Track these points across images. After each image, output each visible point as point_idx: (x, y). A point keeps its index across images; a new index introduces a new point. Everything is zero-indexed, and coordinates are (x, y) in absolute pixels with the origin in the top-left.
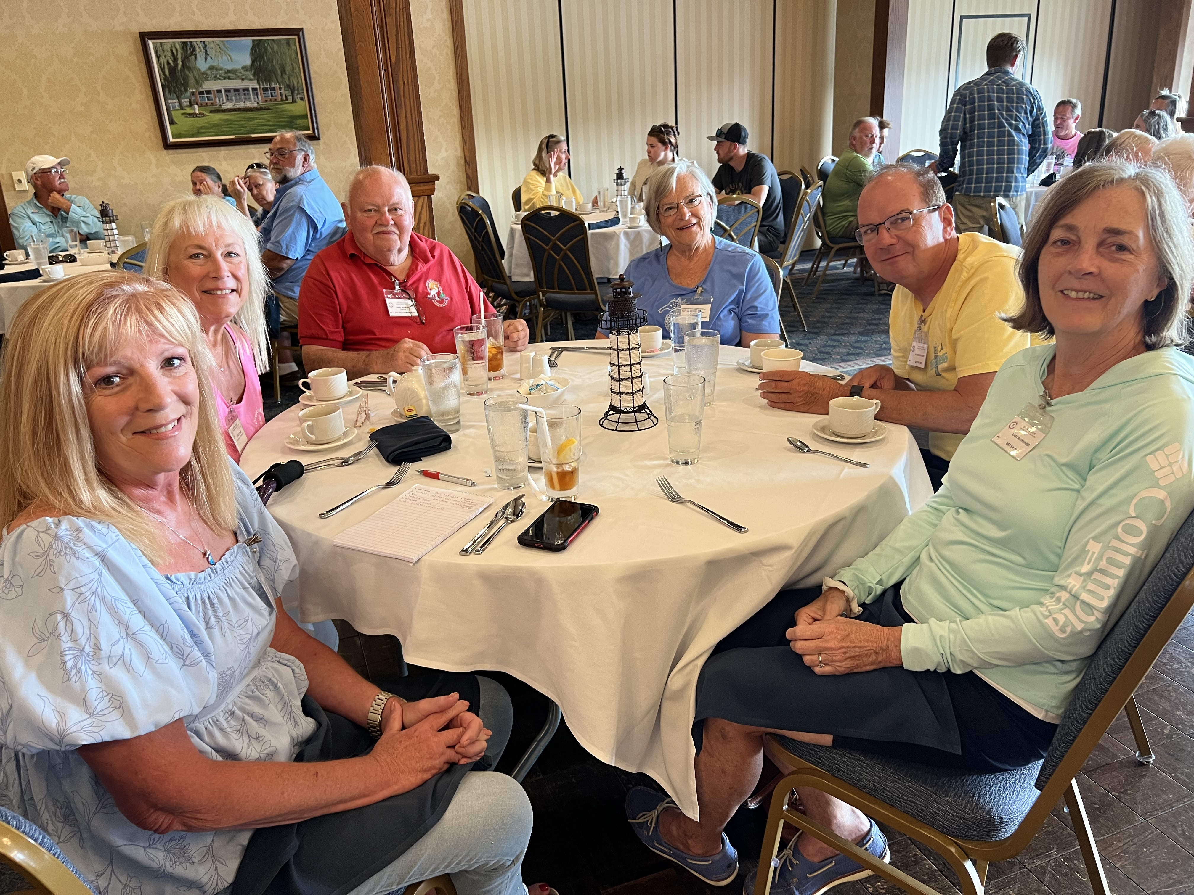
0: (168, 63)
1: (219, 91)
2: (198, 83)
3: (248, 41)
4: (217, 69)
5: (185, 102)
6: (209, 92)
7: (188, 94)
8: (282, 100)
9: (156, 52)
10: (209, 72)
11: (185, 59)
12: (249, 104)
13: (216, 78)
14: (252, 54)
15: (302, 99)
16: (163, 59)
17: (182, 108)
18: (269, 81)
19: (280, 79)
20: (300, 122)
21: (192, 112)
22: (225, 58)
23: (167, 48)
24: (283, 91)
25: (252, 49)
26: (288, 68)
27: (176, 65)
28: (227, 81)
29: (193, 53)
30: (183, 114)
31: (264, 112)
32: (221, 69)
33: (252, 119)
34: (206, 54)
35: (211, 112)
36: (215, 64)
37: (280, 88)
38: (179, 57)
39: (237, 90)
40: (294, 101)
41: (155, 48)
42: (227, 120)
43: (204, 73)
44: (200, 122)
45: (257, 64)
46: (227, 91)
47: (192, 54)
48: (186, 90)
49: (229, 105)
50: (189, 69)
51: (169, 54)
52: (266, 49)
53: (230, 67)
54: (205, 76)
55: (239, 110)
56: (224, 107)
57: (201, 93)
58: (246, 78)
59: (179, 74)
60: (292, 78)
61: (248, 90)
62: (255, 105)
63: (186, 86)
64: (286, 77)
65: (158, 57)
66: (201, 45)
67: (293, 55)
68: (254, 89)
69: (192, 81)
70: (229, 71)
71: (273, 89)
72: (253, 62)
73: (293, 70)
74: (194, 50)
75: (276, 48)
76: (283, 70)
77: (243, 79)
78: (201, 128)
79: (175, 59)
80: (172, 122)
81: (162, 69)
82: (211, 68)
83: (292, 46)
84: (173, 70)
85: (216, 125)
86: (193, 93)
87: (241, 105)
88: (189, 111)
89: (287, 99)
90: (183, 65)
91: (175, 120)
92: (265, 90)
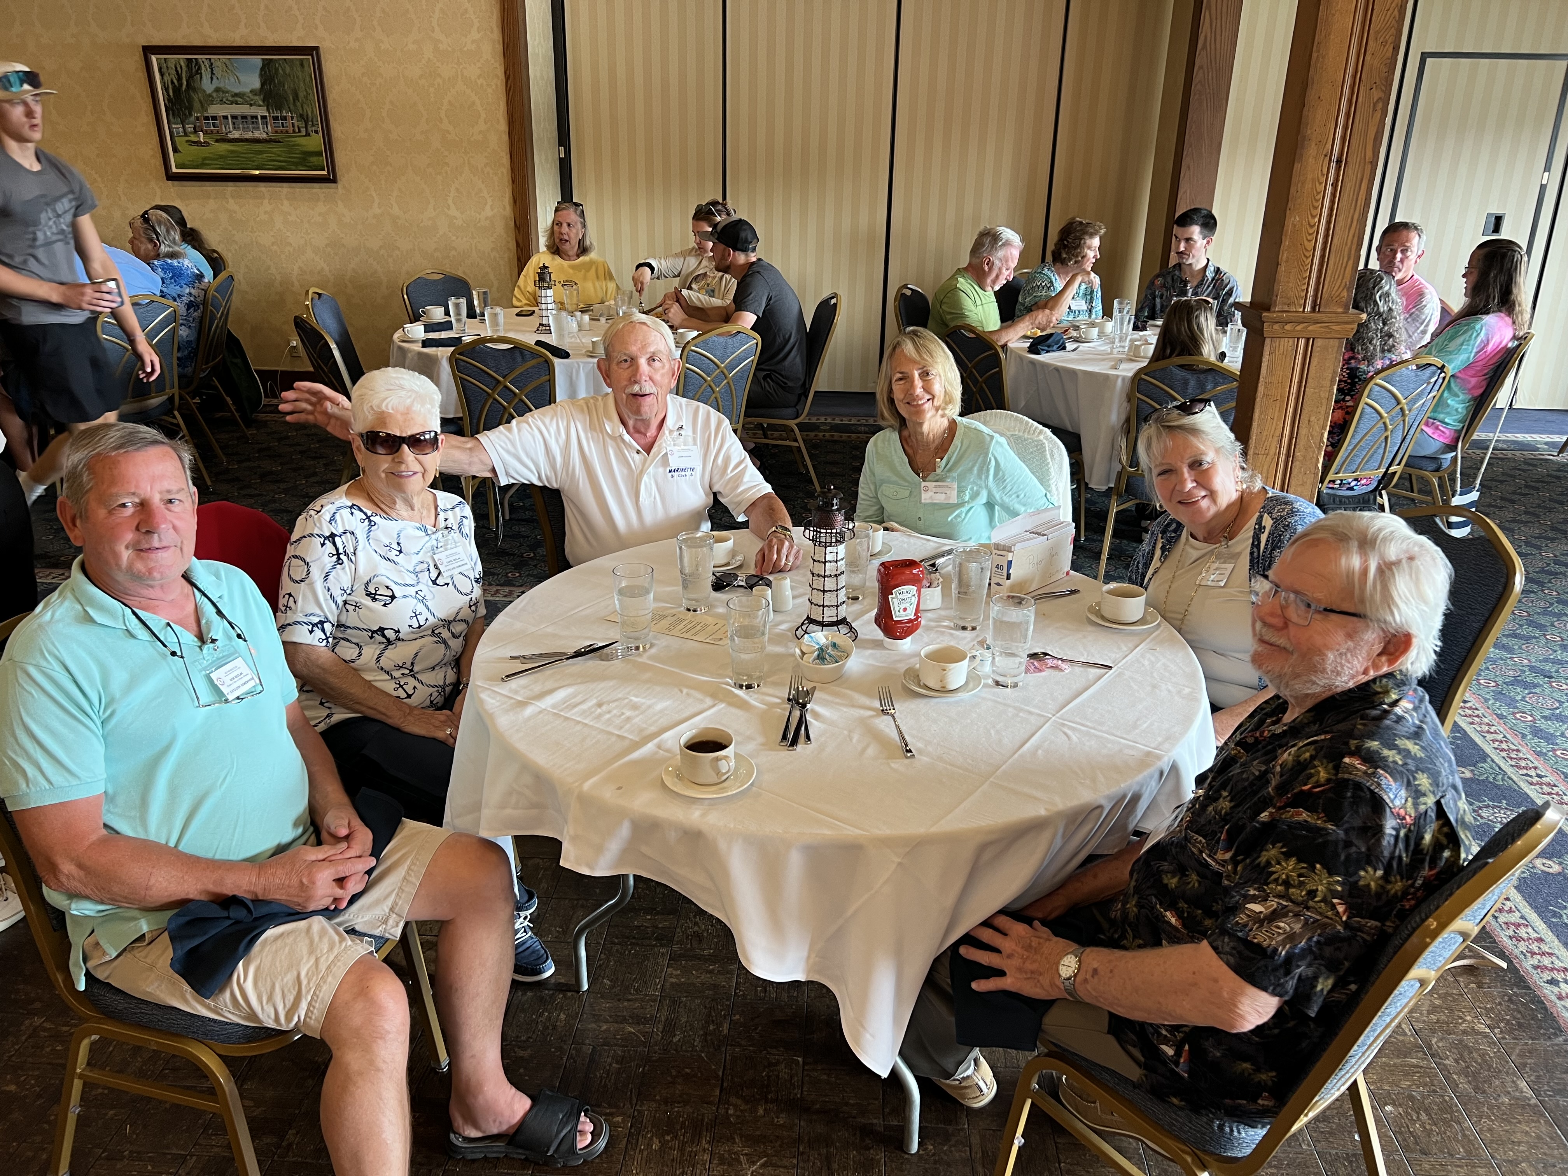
0: (172, 82)
1: (226, 117)
2: (204, 108)
3: (257, 60)
4: (223, 92)
5: (190, 128)
6: (214, 118)
7: (192, 119)
8: (294, 132)
9: (160, 69)
10: (214, 95)
11: (190, 78)
12: (257, 135)
13: (222, 102)
14: (261, 76)
15: (316, 132)
16: (166, 78)
17: (186, 135)
18: (279, 108)
19: (291, 106)
20: (314, 159)
21: (196, 139)
22: (232, 79)
23: (172, 65)
24: (295, 121)
25: (262, 69)
26: (302, 94)
27: (181, 85)
28: (234, 105)
29: (199, 72)
30: (187, 141)
31: (274, 145)
32: (227, 92)
33: (261, 152)
34: (212, 73)
35: (217, 141)
36: (222, 85)
37: (292, 118)
38: (184, 76)
39: (244, 117)
40: (308, 134)
41: (159, 64)
42: (232, 152)
43: (210, 95)
44: (204, 151)
45: (267, 87)
46: (234, 117)
47: (197, 73)
48: (191, 115)
49: (236, 135)
50: (195, 90)
51: (173, 72)
52: (277, 70)
53: (237, 91)
54: (209, 100)
55: (247, 140)
56: (230, 136)
57: (207, 118)
58: (255, 104)
59: (183, 95)
60: (305, 106)
61: (256, 117)
62: (264, 136)
63: (190, 109)
64: (298, 104)
65: (162, 74)
66: (207, 63)
67: (308, 79)
68: (264, 117)
69: (197, 104)
70: (236, 95)
71: (285, 118)
72: (263, 85)
73: (306, 97)
74: (200, 68)
75: (288, 70)
76: (296, 97)
77: (251, 105)
78: (205, 159)
79: (180, 79)
80: (175, 150)
81: (165, 89)
82: (217, 90)
83: (306, 68)
84: (177, 90)
85: (221, 157)
86: (197, 118)
87: (249, 135)
88: (193, 138)
89: (300, 131)
90: (188, 85)
91: (180, 148)
92: (276, 118)
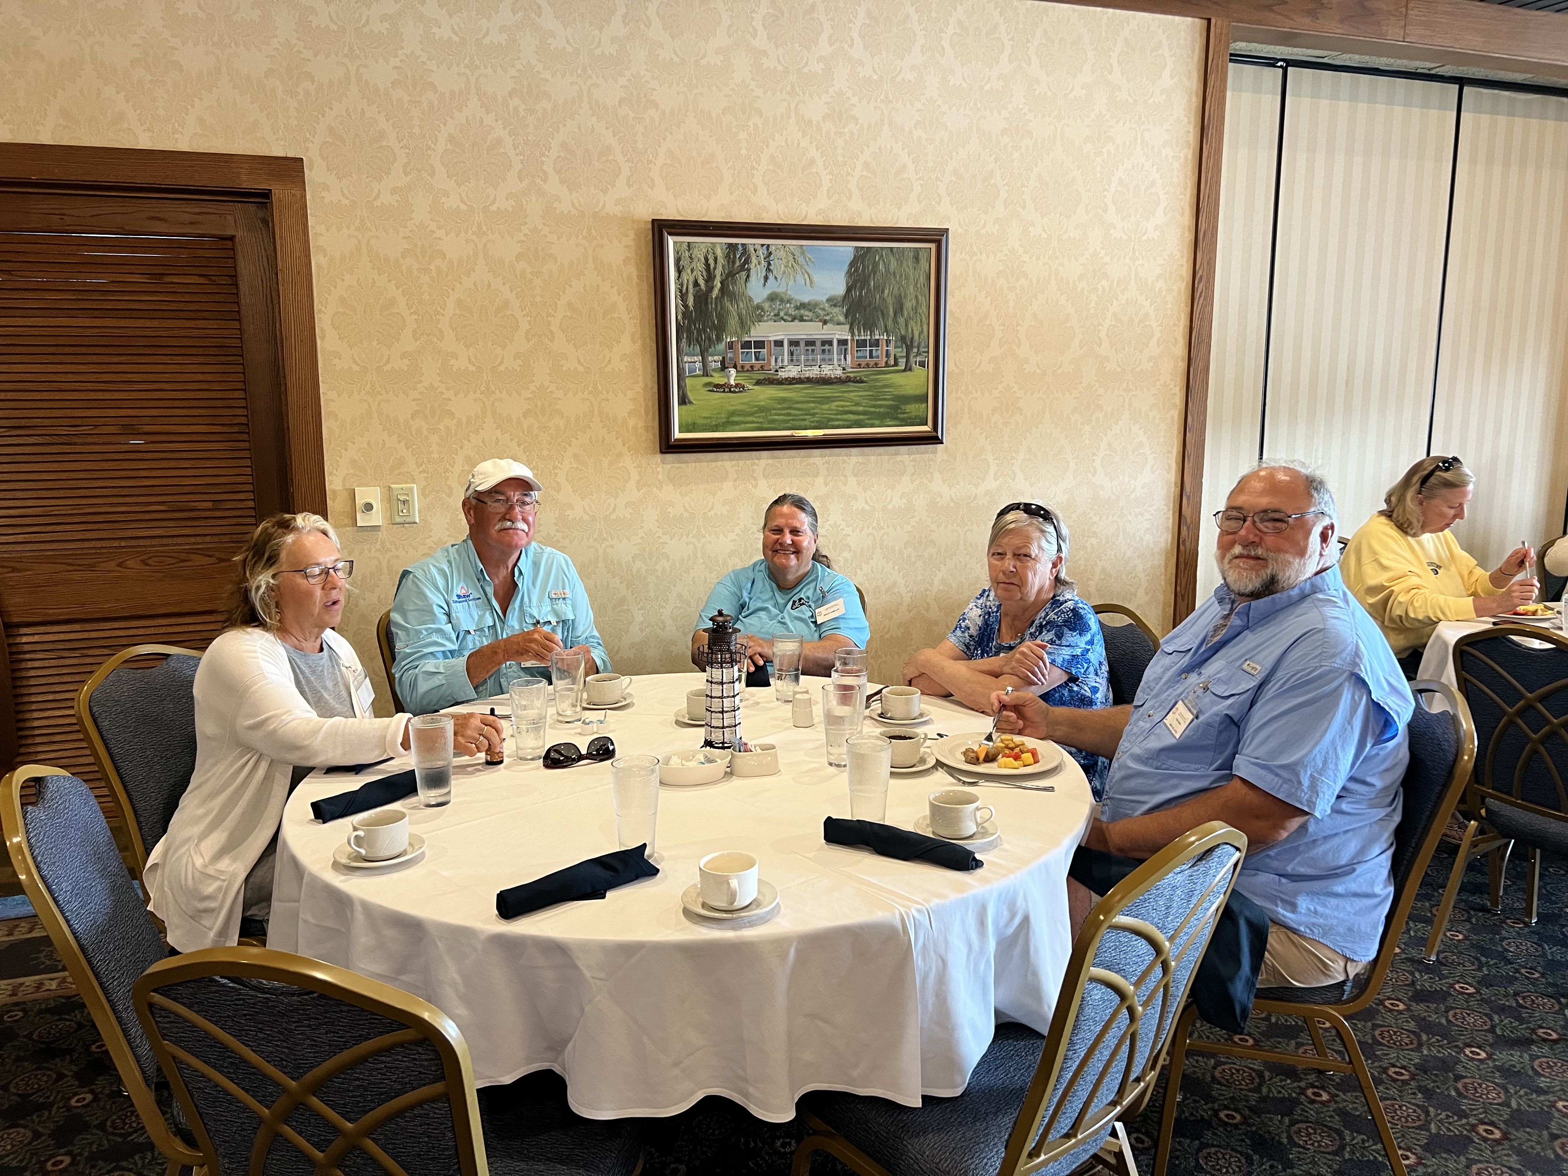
0: (696, 284)
1: (779, 343)
2: (744, 326)
3: (846, 249)
4: (782, 301)
5: (714, 361)
6: (760, 344)
7: (722, 346)
8: (887, 365)
9: (678, 261)
10: (766, 306)
11: (730, 276)
12: (828, 371)
13: (777, 317)
14: (849, 274)
15: (922, 364)
16: (685, 276)
17: (706, 374)
18: (870, 326)
19: (890, 323)
20: (912, 409)
21: (722, 381)
22: (800, 279)
23: (699, 254)
24: (891, 348)
25: (852, 264)
26: (909, 305)
27: (710, 289)
28: (797, 322)
29: (745, 267)
30: (707, 385)
31: (852, 386)
32: (789, 301)
33: (828, 400)
34: (768, 270)
35: (759, 383)
36: (781, 290)
37: (888, 342)
38: (718, 273)
39: (810, 343)
40: (908, 368)
41: (677, 252)
42: (784, 400)
43: (759, 307)
44: (734, 401)
45: (855, 294)
46: (794, 343)
47: (742, 268)
48: (719, 339)
49: (792, 372)
50: (733, 297)
51: (701, 266)
52: (876, 265)
53: (806, 300)
54: (758, 313)
55: (809, 380)
56: (783, 374)
57: (747, 345)
58: (831, 321)
59: (712, 306)
60: (912, 323)
61: (830, 343)
62: (839, 372)
63: (721, 329)
64: (901, 321)
65: (679, 271)
66: (762, 252)
67: (922, 279)
68: (843, 343)
69: (733, 322)
70: (803, 306)
71: (876, 343)
72: (849, 290)
73: (915, 310)
74: (747, 261)
75: (893, 265)
76: (899, 308)
77: (825, 322)
78: (733, 413)
79: (710, 278)
80: (683, 401)
81: (683, 295)
82: (773, 298)
83: (923, 263)
84: (702, 298)
85: (762, 409)
86: (731, 346)
87: (814, 372)
88: (718, 379)
89: (896, 364)
90: (722, 289)
91: (690, 395)
92: (861, 344)
